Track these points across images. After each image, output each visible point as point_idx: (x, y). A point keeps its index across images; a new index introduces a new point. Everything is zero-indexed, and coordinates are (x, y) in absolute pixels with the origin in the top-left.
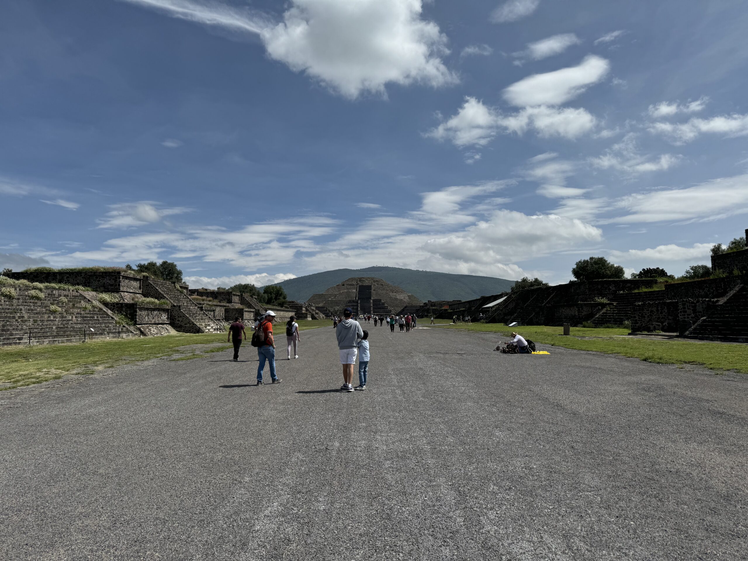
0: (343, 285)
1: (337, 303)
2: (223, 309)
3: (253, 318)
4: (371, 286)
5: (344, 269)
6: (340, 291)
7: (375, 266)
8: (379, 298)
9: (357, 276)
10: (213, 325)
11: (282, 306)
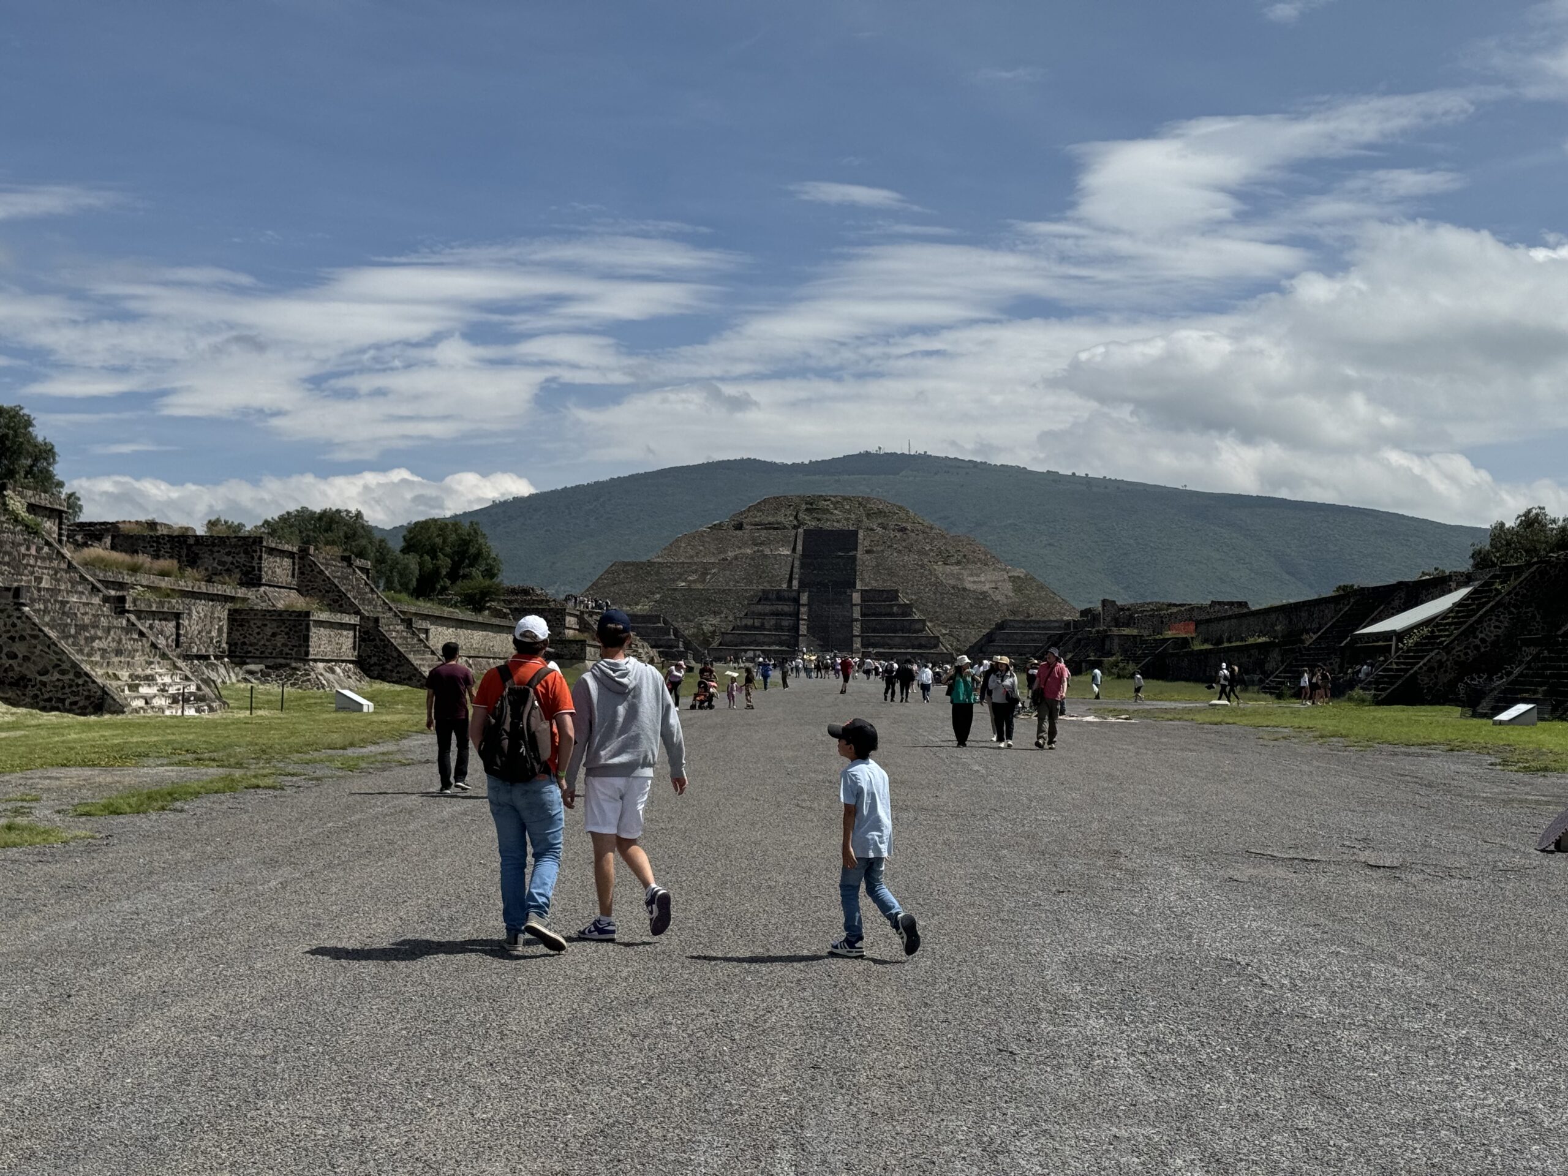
0: (739, 527)
1: (709, 602)
2: (222, 612)
3: (352, 655)
4: (855, 533)
5: (742, 460)
6: (725, 552)
7: (873, 450)
8: (889, 585)
9: (794, 490)
10: (167, 680)
11: (478, 609)
